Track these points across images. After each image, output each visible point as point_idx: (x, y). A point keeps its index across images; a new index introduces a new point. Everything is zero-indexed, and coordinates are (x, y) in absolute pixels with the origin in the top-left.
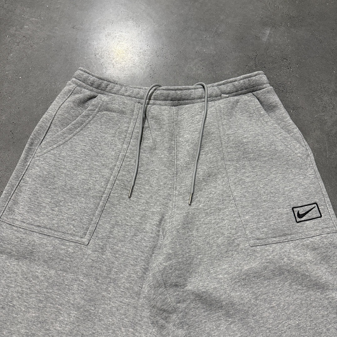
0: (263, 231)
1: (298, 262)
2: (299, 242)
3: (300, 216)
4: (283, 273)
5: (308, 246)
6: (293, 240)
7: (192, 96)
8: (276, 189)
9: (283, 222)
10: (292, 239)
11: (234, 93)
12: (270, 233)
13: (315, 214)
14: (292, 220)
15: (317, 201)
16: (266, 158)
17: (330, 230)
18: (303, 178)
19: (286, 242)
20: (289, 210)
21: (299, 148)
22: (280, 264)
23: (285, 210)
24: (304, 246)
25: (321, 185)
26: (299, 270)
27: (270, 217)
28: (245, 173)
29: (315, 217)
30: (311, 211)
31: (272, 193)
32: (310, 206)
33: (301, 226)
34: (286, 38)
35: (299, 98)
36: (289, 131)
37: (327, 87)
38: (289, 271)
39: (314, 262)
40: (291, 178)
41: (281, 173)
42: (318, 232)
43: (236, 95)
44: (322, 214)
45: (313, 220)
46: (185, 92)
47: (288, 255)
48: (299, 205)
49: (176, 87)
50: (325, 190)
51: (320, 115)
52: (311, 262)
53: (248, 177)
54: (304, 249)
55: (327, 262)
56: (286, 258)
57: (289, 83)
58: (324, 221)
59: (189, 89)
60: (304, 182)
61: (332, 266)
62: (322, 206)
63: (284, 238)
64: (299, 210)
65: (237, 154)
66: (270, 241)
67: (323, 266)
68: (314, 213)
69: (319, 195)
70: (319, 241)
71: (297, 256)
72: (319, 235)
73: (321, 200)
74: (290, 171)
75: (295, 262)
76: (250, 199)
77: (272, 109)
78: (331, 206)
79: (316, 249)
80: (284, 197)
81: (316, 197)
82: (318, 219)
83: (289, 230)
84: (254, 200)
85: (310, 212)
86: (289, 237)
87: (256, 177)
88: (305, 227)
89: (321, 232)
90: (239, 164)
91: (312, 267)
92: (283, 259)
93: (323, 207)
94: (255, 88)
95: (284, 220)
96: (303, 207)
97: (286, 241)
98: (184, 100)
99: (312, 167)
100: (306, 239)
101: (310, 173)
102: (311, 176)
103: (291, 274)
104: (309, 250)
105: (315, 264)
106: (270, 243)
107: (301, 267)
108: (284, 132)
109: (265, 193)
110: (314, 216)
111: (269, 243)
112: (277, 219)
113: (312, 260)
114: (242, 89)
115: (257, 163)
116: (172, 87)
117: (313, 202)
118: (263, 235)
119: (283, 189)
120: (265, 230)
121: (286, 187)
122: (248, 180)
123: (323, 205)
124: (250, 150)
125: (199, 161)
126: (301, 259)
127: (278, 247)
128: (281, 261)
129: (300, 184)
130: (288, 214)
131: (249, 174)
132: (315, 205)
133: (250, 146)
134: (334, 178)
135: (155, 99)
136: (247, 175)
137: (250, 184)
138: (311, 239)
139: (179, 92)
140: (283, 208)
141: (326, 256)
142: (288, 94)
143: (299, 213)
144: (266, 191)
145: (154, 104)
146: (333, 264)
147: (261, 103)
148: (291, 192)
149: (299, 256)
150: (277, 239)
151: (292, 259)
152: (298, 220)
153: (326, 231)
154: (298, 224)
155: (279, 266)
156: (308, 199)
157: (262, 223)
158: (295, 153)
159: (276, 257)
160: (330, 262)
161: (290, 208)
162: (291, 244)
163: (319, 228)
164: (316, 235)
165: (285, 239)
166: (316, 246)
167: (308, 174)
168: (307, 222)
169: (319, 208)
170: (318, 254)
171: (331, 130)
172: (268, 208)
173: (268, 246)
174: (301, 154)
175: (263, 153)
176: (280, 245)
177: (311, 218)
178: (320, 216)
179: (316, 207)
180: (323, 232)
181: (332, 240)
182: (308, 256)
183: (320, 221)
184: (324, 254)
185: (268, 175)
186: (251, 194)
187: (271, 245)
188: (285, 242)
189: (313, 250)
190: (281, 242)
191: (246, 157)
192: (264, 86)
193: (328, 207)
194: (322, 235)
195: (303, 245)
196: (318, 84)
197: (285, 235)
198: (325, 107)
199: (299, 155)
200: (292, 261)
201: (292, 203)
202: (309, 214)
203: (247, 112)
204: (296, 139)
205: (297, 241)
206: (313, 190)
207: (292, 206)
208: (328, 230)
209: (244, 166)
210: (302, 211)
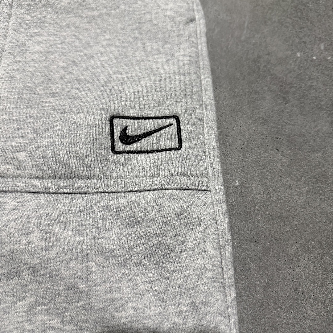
0: (12, 159)
1: (67, 248)
2: (100, 200)
3: (126, 139)
4: (18, 274)
5: (118, 212)
6: (86, 193)
9: (75, 143)
10: (85, 190)
12: (31, 166)
13: (167, 140)
14: (100, 144)
15: (179, 110)
16: (96, 13)
17: (191, 182)
18: (165, 60)
19: (66, 195)
20: (101, 119)
22: (16, 246)
23: (92, 118)
24: (109, 210)
25: (203, 82)
26: (62, 272)
27: (47, 129)
28: (37, 34)
29: (164, 147)
30: (159, 132)
31: (79, 81)
32: (159, 121)
33: (123, 164)
38: (34, 270)
39: (120, 256)
40: (138, 59)
41: (118, 47)
42: (156, 182)
44: (184, 144)
45: (157, 153)
47: (49, 225)
48: (132, 113)
50: (212, 95)
52: (108, 255)
53: (39, 43)
54: (105, 219)
55: (159, 264)
56: (37, 234)
58: (182, 159)
60: (163, 69)
61: (169, 277)
62: (190, 126)
63: (62, 183)
64: (128, 124)
66: (21, 184)
67: (144, 274)
68: (165, 139)
69: (189, 100)
70: (152, 204)
71: (70, 233)
72: (156, 190)
73: (191, 112)
74: (140, 45)
75: (57, 249)
76: (21, 86)
78: (214, 131)
79: (136, 223)
80: (101, 91)
81: (180, 104)
82: (169, 152)
83: (83, 165)
84: (30, 89)
85: (155, 135)
86: (78, 184)
87: (59, 46)
88: (130, 167)
89: (164, 182)
90: (31, 17)
91: (106, 270)
92: (28, 234)
93: (190, 128)
95: (78, 139)
96: (140, 121)
97: (65, 191)
99: (193, 42)
100: (120, 194)
101: (183, 53)
102: (183, 58)
103: (41, 279)
104: (118, 222)
105: (122, 265)
106: (19, 189)
107: (72, 264)
109: (62, 78)
110: (163, 145)
111: (16, 189)
112: (63, 137)
113: (117, 252)
115: (73, 20)
117: (168, 113)
118: (10, 167)
120: (21, 156)
121: (117, 73)
122: (37, 48)
123: (193, 124)
126: (81, 243)
128: (22, 237)
129: (152, 71)
130: (93, 127)
131: (45, 38)
132: (174, 121)
134: (244, 79)
136: (40, 39)
137: (37, 56)
138: (132, 196)
140: (88, 113)
141: (159, 246)
143: (127, 131)
144: (68, 76)
146: (173, 271)
148: (124, 82)
149: (78, 232)
151: (53, 239)
153: (179, 182)
154: (116, 157)
155: (12, 252)
156: (159, 104)
157: (21, 140)
158: (162, 10)
159: (13, 224)
160: (168, 265)
161: (105, 116)
162: (77, 202)
163: (163, 173)
164: (148, 188)
165: (65, 187)
166: (139, 215)
167: (179, 54)
168: (142, 157)
169: (182, 128)
170: (140, 238)
172: (54, 110)
173: (10, 194)
174: (176, 13)
176: (42, 199)
177: (154, 147)
178: (177, 145)
179: (174, 127)
180: (169, 183)
181: (185, 205)
182: (109, 239)
183: (174, 156)
184: (155, 240)
185: (87, 46)
186: (27, 76)
187: (19, 194)
188: (64, 193)
189: (129, 225)
190: (52, 191)
193: (206, 131)
194: (166, 192)
195: (107, 208)
197: (71, 176)
199: (168, 13)
200: (50, 244)
201: (113, 106)
202: (150, 139)
205: (95, 196)
206: (178, 85)
207: (112, 113)
208: (185, 181)
209: (42, 21)
210: (134, 128)
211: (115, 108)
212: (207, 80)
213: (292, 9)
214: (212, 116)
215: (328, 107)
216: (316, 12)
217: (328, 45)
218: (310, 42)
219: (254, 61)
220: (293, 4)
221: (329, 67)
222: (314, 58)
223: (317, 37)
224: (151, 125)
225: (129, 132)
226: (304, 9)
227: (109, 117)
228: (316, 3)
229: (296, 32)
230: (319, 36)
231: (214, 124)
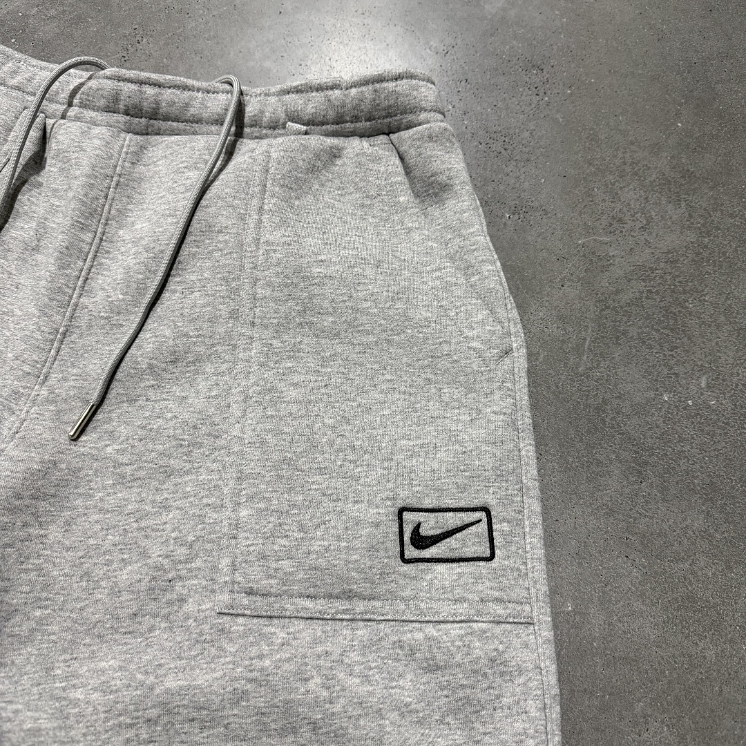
0: (276, 570)
1: (355, 700)
2: (389, 632)
3: (421, 541)
4: (295, 730)
5: (413, 651)
6: (369, 620)
7: (192, 111)
8: (371, 438)
9: (355, 549)
10: (368, 616)
11: (330, 128)
12: (301, 581)
13: (473, 544)
14: (386, 550)
15: (491, 500)
16: (371, 339)
17: (508, 611)
18: (469, 418)
19: (345, 623)
20: (386, 513)
21: (482, 324)
22: (292, 696)
23: (375, 511)
24: (401, 647)
25: (523, 453)
26: (351, 731)
27: (317, 526)
28: (292, 371)
29: (471, 556)
30: (464, 532)
31: (354, 448)
32: (463, 515)
33: (415, 578)
34: (557, 12)
35: (543, 180)
36: (468, 270)
37: (645, 163)
38: (315, 727)
39: (417, 712)
40: (432, 414)
41: (404, 393)
42: (462, 610)
43: (327, 135)
44: (497, 552)
45: (462, 564)
46: (168, 94)
47: (331, 668)
48: (428, 503)
49: (144, 75)
50: (535, 472)
51: (595, 240)
52: (404, 710)
53: (295, 385)
54: (397, 660)
55: (466, 724)
56: (317, 680)
57: (527, 134)
58: (495, 576)
59: (185, 88)
60: (466, 433)
61: (478, 742)
62: (505, 524)
63: (340, 605)
64: (422, 520)
65: (283, 308)
66: (290, 606)
67: (447, 735)
68: (471, 542)
69: (504, 484)
70: (457, 643)
71: (357, 681)
72: (461, 622)
73: (506, 502)
74: (433, 391)
75: (342, 700)
76: (276, 456)
77: (436, 195)
78: (539, 531)
79: (437, 668)
80: (385, 469)
81: (491, 490)
82: (477, 563)
83: (365, 580)
84: (289, 462)
85: (458, 535)
86: (360, 606)
87: (323, 391)
88: (425, 584)
89: (472, 611)
90: (282, 342)
91: (402, 730)
92: (306, 680)
93: (506, 527)
94: (393, 121)
95: (358, 543)
96: (437, 514)
97: (344, 617)
98: (167, 118)
99: (509, 390)
100: (414, 625)
101: (495, 409)
102: (494, 417)
103: (323, 738)
104: (413, 665)
105: (420, 723)
106: (288, 614)
107: (362, 722)
108: (450, 271)
109: (331, 444)
110: (469, 552)
111: (284, 613)
112: (338, 538)
113: (413, 706)
114: (356, 119)
115: (339, 349)
116: (131, 74)
117: (475, 503)
118: (273, 582)
119: (394, 442)
120: (287, 565)
121: (405, 437)
122: (293, 394)
123: (509, 522)
124: (326, 304)
125: (159, 310)
126: (371, 694)
127: (308, 632)
128: (299, 684)
129: (453, 437)
130: (377, 525)
131: (303, 377)
132: (483, 515)
133: (328, 291)
134: (581, 441)
135: (84, 105)
136: (296, 378)
137: (294, 408)
138: (431, 630)
139: (150, 91)
140: (370, 503)
141: (467, 701)
142: (514, 163)
143: (421, 530)
144: (338, 441)
145: (77, 118)
146: (485, 734)
147: (408, 171)
148: (414, 455)
149: (366, 679)
151: (338, 688)
152: (411, 552)
153: (492, 611)
154: (407, 568)
155: (287, 702)
156: (463, 489)
157: (284, 542)
158: (465, 337)
159: (286, 666)
160: (478, 725)
161: (392, 509)
162: (359, 633)
163: (470, 597)
164: (451, 619)
165: (344, 612)
166: (441, 658)
167: (489, 410)
168: (440, 568)
169: (494, 527)
170: (442, 688)
171: (617, 292)
172: (324, 495)
173: (276, 621)
174: (486, 342)
175: (364, 319)
176: (318, 628)
177: (456, 555)
178: (487, 553)
179: (484, 525)
180: (479, 613)
181: (501, 648)
182: (403, 688)
183: (484, 572)
184: (461, 693)
185: (362, 391)
186: (284, 440)
187: (287, 620)
188: (342, 620)
189: (429, 670)
190: (328, 617)
191: (311, 325)
192: (423, 116)
193: (527, 530)
194: (475, 625)
195: (399, 644)
196: (617, 149)
197: (349, 595)
198: (620, 220)
199: (474, 344)
200: (335, 694)
201: (403, 494)
202: (451, 542)
203: (358, 189)
204: (485, 299)
205: (382, 626)
206: (489, 462)
207: (400, 504)
208: (500, 610)
209: (295, 350)
210: (430, 526)
211: (405, 496)
212: (528, 450)
213: (661, 312)
214: (536, 506)
215: (704, 488)
216: (699, 318)
217: (713, 380)
218: (686, 373)
219: (597, 409)
220: (662, 304)
221: (711, 419)
222: (690, 402)
223: (697, 365)
224: (452, 520)
225: (424, 531)
226: (680, 312)
227: (397, 510)
228: (700, 301)
229: (665, 355)
230: (700, 363)
231: (538, 520)
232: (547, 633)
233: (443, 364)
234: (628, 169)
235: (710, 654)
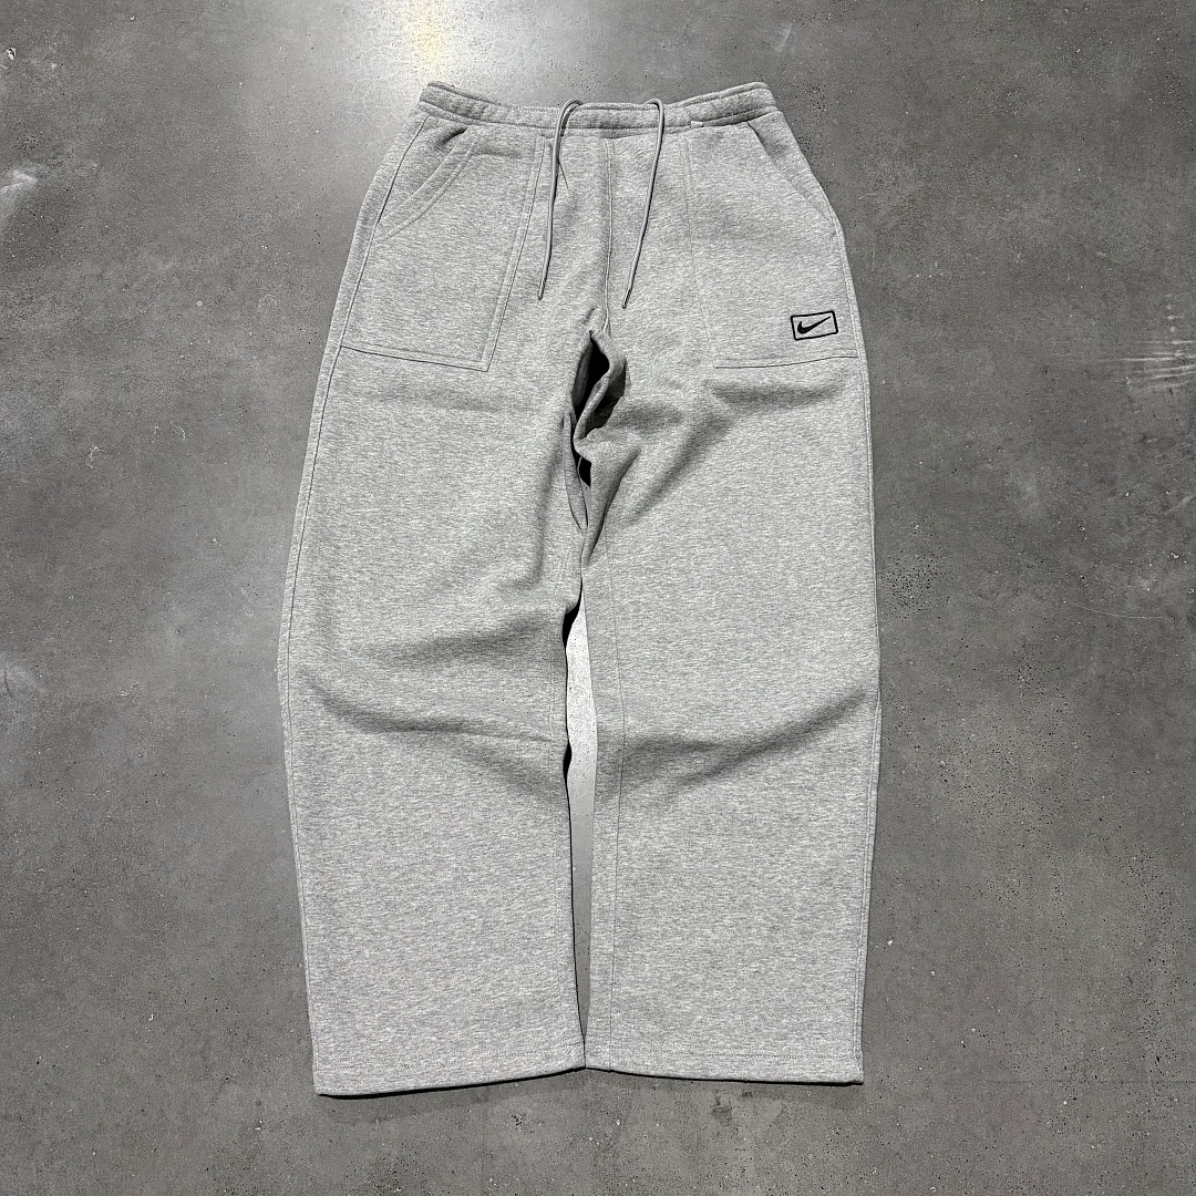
0: (738, 349)
3: (802, 330)
7: (637, 121)
8: (771, 287)
9: (773, 336)
10: (783, 364)
11: (715, 121)
12: (750, 353)
14: (788, 336)
15: (834, 308)
16: (762, 235)
17: (846, 352)
18: (819, 270)
20: (785, 319)
21: (819, 220)
23: (779, 319)
25: (847, 284)
27: (753, 329)
28: (723, 259)
30: (823, 323)
31: (763, 293)
32: (822, 315)
33: (802, 346)
36: (805, 193)
40: (800, 270)
41: (784, 262)
42: (826, 354)
43: (717, 125)
44: (839, 329)
45: (823, 337)
46: (623, 113)
48: (804, 312)
49: (610, 104)
50: (854, 293)
53: (727, 265)
58: (840, 339)
59: (633, 109)
60: (818, 277)
62: (842, 317)
63: (769, 360)
64: (802, 320)
65: (713, 226)
66: (747, 363)
68: (827, 327)
69: (839, 299)
72: (826, 359)
73: (841, 306)
74: (799, 259)
76: (726, 301)
77: (780, 152)
78: (858, 319)
80: (781, 299)
81: (833, 303)
83: (780, 349)
84: (732, 302)
85: (820, 325)
86: (778, 360)
87: (742, 267)
88: (808, 348)
89: (830, 354)
94: (750, 113)
95: (774, 333)
96: (809, 317)
98: (623, 127)
99: (837, 253)
100: (805, 363)
101: (831, 263)
102: (831, 268)
106: (747, 366)
108: (797, 195)
109: (751, 292)
110: (826, 332)
112: (764, 333)
114: (729, 114)
115: (746, 243)
116: (601, 105)
117: (827, 310)
118: (738, 354)
119: (783, 287)
120: (742, 347)
121: (788, 284)
122: (727, 270)
123: (844, 316)
124: (735, 220)
125: (647, 238)
129: (812, 280)
130: (781, 325)
131: (730, 261)
132: (831, 314)
133: (736, 212)
135: (572, 127)
136: (727, 262)
137: (729, 277)
139: (614, 113)
140: (776, 316)
143: (802, 325)
144: (754, 290)
145: (569, 135)
147: (762, 140)
148: (794, 291)
150: (758, 363)
152: (799, 335)
153: (839, 353)
154: (798, 342)
156: (820, 303)
157: (739, 337)
158: (811, 228)
161: (787, 317)
163: (829, 349)
164: (821, 359)
165: (772, 363)
167: (828, 264)
168: (812, 340)
169: (837, 319)
172: (753, 315)
174: (822, 230)
175: (756, 225)
177: (821, 333)
178: (835, 330)
179: (832, 318)
180: (833, 354)
181: (845, 365)
183: (834, 338)
185: (761, 265)
186: (728, 293)
190: (765, 365)
191: (729, 232)
192: (767, 109)
193: (852, 318)
194: (832, 359)
197: (773, 357)
199: (817, 231)
201: (790, 309)
203: (737, 155)
204: (817, 207)
206: (831, 289)
207: (791, 314)
208: (843, 352)
209: (723, 247)
210: (806, 323)
211: (792, 311)
212: (849, 283)
214: (856, 308)
224: (817, 318)
225: (804, 325)
227: (789, 317)
231: (857, 314)
232: (864, 361)
233: (803, 243)
234: (880, 147)
235: (952, 389)
